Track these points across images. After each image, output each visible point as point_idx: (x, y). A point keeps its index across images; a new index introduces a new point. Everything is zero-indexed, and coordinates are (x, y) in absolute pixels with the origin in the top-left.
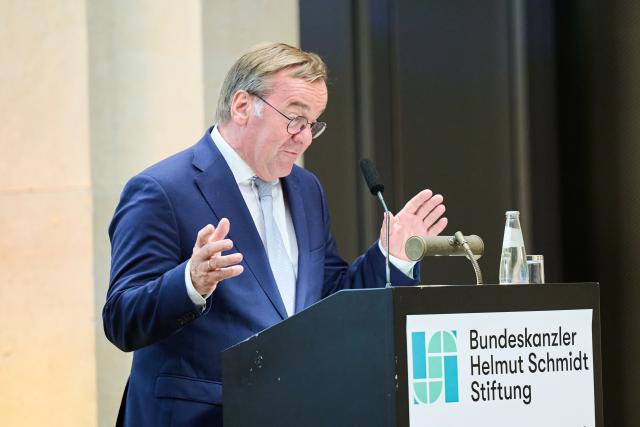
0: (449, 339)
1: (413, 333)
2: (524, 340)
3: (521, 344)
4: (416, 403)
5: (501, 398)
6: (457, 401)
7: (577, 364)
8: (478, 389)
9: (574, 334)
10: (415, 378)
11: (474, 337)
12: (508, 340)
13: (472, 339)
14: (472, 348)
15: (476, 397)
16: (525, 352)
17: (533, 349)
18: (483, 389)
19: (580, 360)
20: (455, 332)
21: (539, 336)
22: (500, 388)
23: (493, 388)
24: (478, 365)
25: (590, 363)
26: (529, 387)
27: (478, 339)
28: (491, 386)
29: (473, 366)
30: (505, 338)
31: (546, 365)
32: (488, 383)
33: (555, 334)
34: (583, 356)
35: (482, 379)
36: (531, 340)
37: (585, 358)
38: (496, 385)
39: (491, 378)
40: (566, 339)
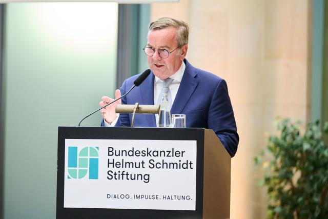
0: (94, 151)
1: (69, 148)
2: (146, 153)
3: (144, 155)
4: (69, 178)
5: (128, 179)
6: (97, 178)
7: (185, 166)
8: (113, 174)
9: (183, 152)
10: (69, 166)
11: (111, 151)
12: (135, 153)
13: (109, 151)
14: (109, 155)
15: (110, 177)
16: (147, 159)
17: (153, 158)
18: (115, 174)
19: (187, 164)
20: (98, 148)
21: (157, 152)
22: (127, 174)
23: (123, 174)
24: (113, 163)
25: (194, 166)
26: (149, 175)
27: (114, 151)
28: (121, 173)
29: (109, 163)
30: (133, 152)
31: (161, 165)
32: (119, 172)
33: (170, 152)
34: (189, 162)
35: (115, 170)
36: (151, 154)
37: (191, 164)
38: (125, 173)
39: (121, 169)
40: (177, 154)
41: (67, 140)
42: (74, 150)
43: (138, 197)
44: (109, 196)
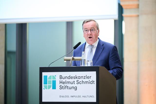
0: (54, 77)
1: (44, 76)
2: (75, 77)
3: (74, 78)
4: (44, 89)
5: (68, 89)
6: (56, 89)
7: (91, 83)
8: (62, 87)
9: (90, 77)
10: (44, 84)
11: (61, 77)
13: (60, 77)
14: (60, 79)
15: (61, 88)
16: (75, 80)
17: (78, 79)
18: (63, 87)
19: (92, 82)
20: (55, 76)
21: (80, 77)
22: (68, 87)
23: (66, 87)
24: (62, 82)
25: (95, 82)
26: (76, 87)
27: (62, 77)
28: (65, 86)
29: (60, 82)
30: (70, 77)
31: (82, 83)
32: (64, 86)
33: (85, 77)
34: (93, 81)
36: (77, 78)
37: (94, 82)
38: (67, 86)
39: (65, 85)
40: (88, 78)
41: (43, 73)
42: (46, 77)
43: (72, 97)
44: (60, 96)
